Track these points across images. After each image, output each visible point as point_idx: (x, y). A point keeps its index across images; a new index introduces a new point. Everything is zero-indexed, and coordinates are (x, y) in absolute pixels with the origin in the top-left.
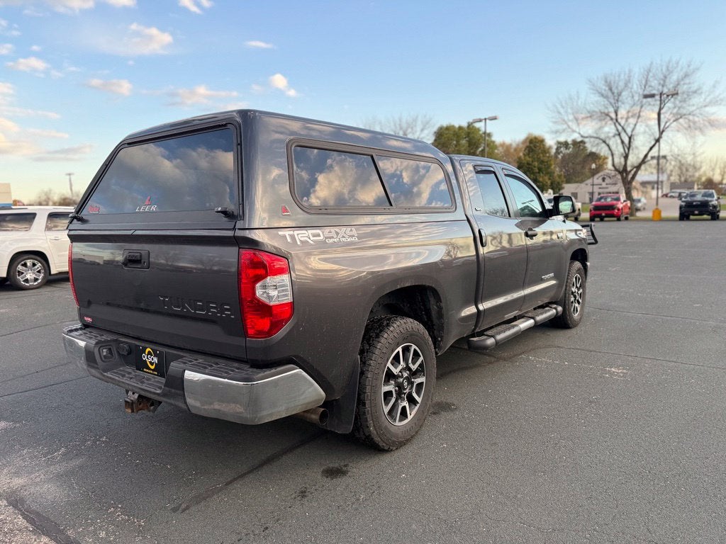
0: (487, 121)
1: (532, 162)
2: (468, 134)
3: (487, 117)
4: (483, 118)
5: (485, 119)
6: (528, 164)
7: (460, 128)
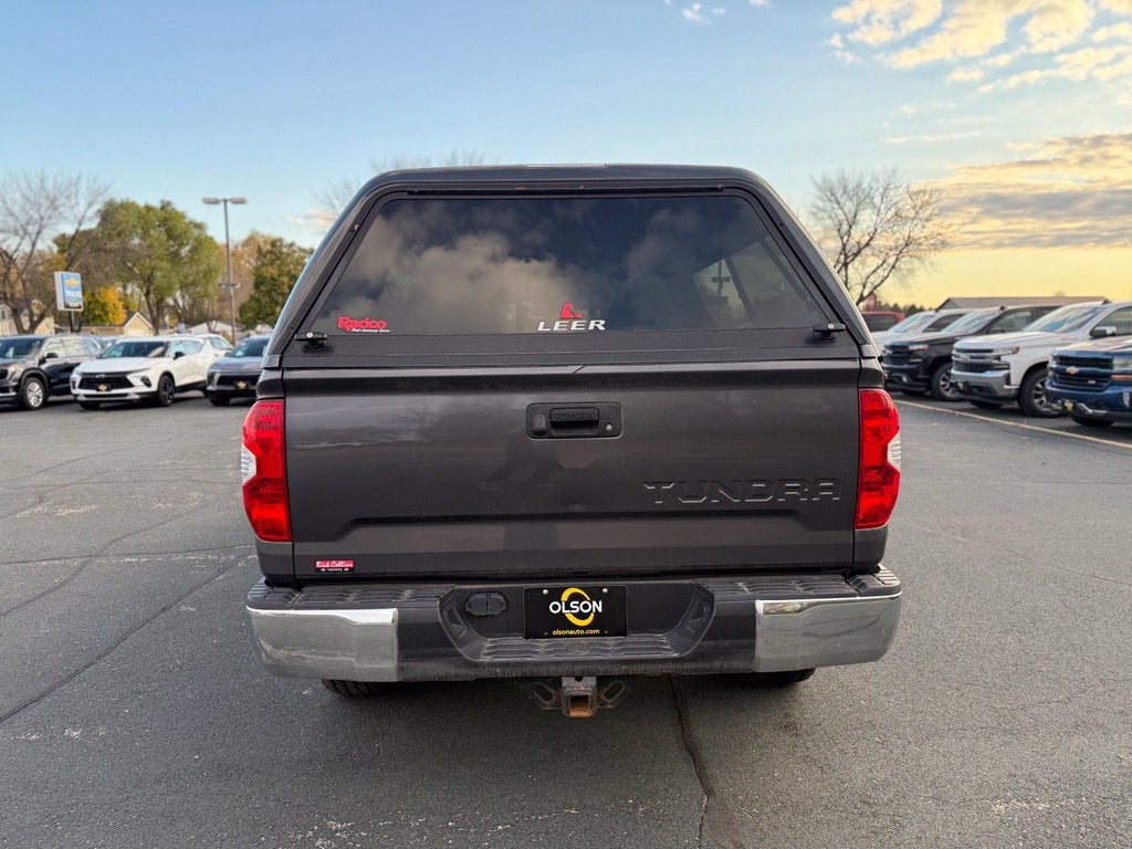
0: (229, 204)
1: (279, 276)
2: (164, 221)
3: (227, 197)
4: (221, 197)
5: (225, 201)
6: (272, 279)
7: (148, 208)
